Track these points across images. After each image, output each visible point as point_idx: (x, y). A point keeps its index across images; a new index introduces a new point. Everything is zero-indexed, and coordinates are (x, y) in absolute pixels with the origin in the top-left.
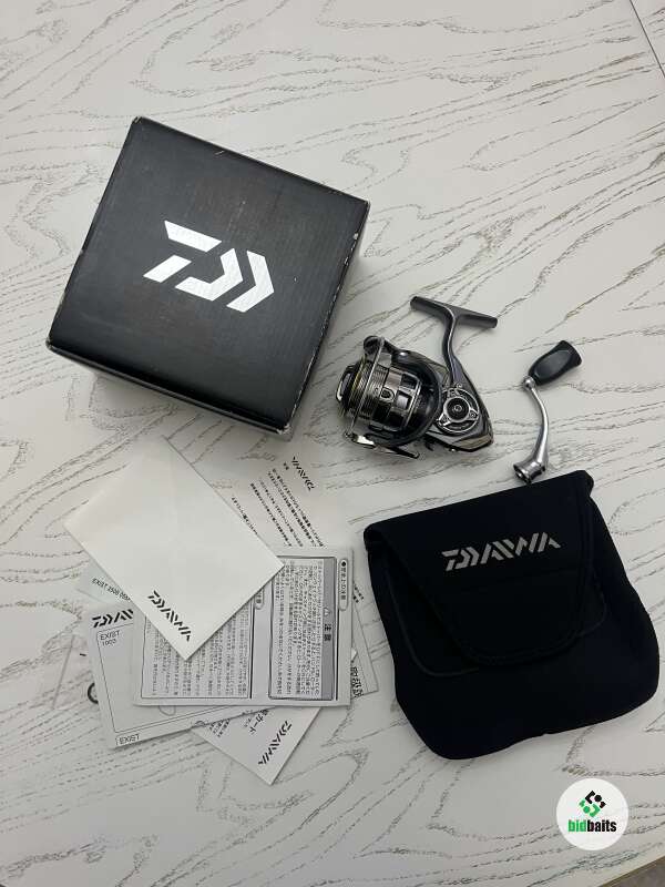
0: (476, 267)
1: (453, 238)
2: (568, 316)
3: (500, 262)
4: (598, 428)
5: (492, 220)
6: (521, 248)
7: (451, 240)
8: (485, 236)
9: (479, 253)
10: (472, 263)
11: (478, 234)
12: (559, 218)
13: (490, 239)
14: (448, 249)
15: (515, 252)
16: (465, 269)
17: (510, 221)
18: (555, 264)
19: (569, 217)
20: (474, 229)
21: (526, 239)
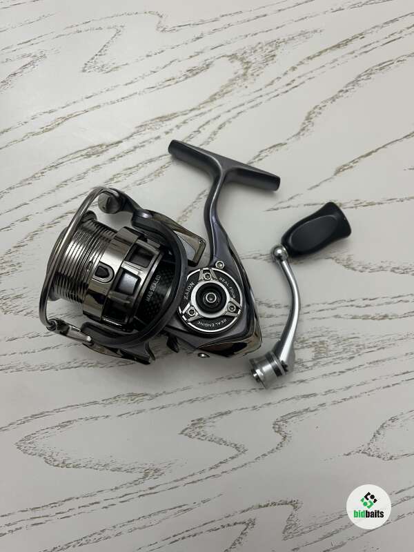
0: (227, 98)
1: (201, 58)
2: (338, 171)
3: (258, 94)
4: (366, 317)
5: (253, 41)
6: (287, 79)
7: (197, 62)
8: (242, 59)
9: (232, 81)
10: (222, 93)
11: (233, 57)
12: (338, 46)
13: (247, 65)
14: (193, 72)
15: (277, 84)
16: (212, 99)
17: (276, 44)
18: (329, 104)
19: (350, 47)
20: (229, 50)
21: (294, 69)
